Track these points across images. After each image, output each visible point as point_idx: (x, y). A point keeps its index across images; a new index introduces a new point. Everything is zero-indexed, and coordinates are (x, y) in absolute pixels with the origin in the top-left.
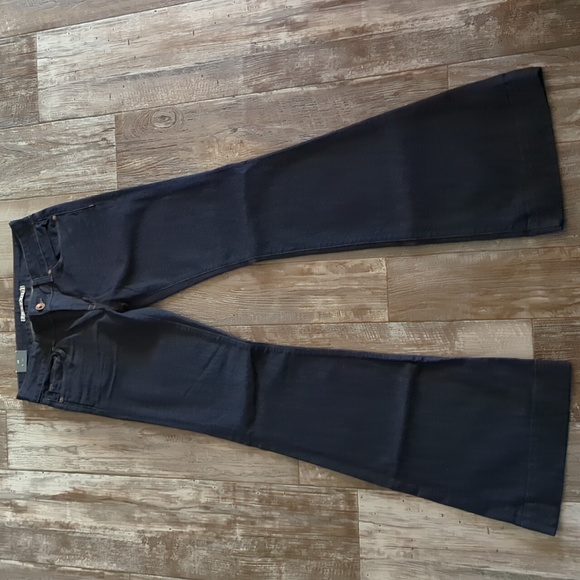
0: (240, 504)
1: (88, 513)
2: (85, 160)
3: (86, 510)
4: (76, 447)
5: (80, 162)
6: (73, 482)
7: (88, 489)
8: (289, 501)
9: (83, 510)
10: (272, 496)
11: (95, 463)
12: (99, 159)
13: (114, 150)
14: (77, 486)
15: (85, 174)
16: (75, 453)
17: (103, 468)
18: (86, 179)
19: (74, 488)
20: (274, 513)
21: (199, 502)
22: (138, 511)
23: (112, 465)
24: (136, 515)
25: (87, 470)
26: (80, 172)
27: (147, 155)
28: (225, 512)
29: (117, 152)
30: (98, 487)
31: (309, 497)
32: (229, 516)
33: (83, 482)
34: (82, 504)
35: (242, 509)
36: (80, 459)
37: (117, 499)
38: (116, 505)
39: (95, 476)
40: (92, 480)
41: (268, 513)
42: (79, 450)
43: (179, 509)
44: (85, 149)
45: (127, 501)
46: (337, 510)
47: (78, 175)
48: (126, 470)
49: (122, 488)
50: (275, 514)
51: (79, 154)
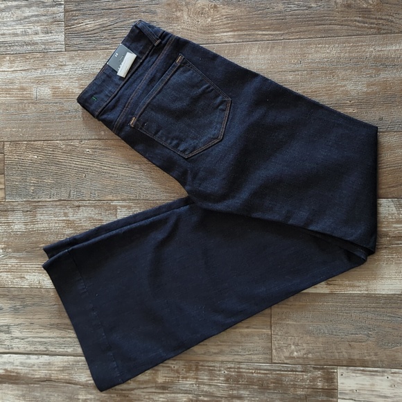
0: (204, 384)
1: (23, 396)
2: (26, 18)
3: (20, 393)
4: (8, 326)
5: (20, 21)
6: (5, 363)
7: (23, 370)
8: (260, 379)
9: (16, 392)
10: (240, 375)
11: (32, 343)
12: (43, 18)
13: (61, 9)
14: (9, 367)
15: (25, 34)
16: (8, 332)
17: (42, 348)
18: (27, 39)
19: (5, 370)
20: (242, 392)
21: (156, 382)
22: (83, 393)
23: (52, 344)
24: (80, 397)
25: (22, 350)
26: (19, 32)
27: (102, 16)
28: (186, 392)
29: (66, 11)
30: (35, 368)
31: (282, 375)
32: (191, 396)
33: (17, 363)
34: (15, 387)
35: (206, 388)
36: (13, 338)
37: (58, 381)
38: (57, 387)
39: (31, 356)
40: (28, 361)
41: (235, 392)
42: (12, 329)
43: (133, 389)
44: (26, 6)
45: (69, 382)
46: (314, 388)
47: (16, 35)
48: (70, 350)
49: (64, 369)
50: (244, 393)
51: (19, 12)
